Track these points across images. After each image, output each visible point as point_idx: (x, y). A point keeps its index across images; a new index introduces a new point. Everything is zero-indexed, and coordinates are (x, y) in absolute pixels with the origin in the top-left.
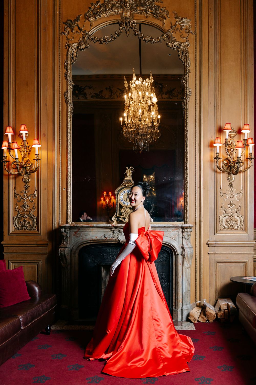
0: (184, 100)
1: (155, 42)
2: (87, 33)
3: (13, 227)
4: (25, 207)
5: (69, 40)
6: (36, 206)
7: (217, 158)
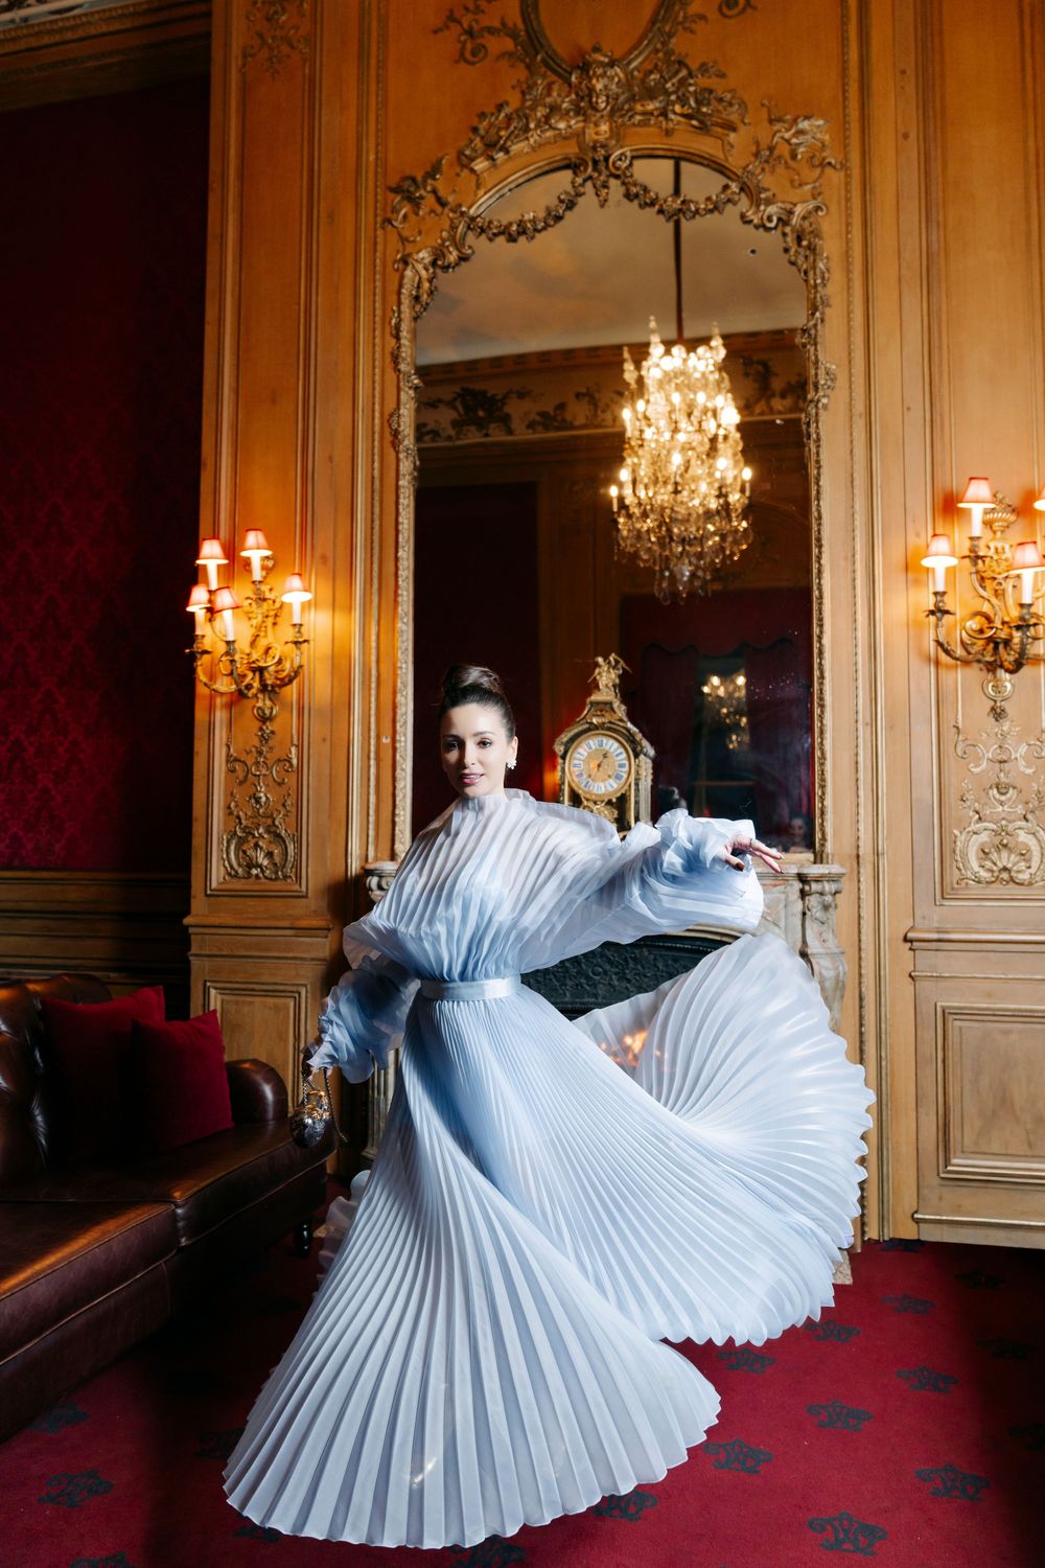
0: (808, 406)
1: (699, 214)
2: (464, 212)
3: (222, 868)
4: (258, 801)
5: (406, 244)
6: (295, 797)
7: (939, 611)
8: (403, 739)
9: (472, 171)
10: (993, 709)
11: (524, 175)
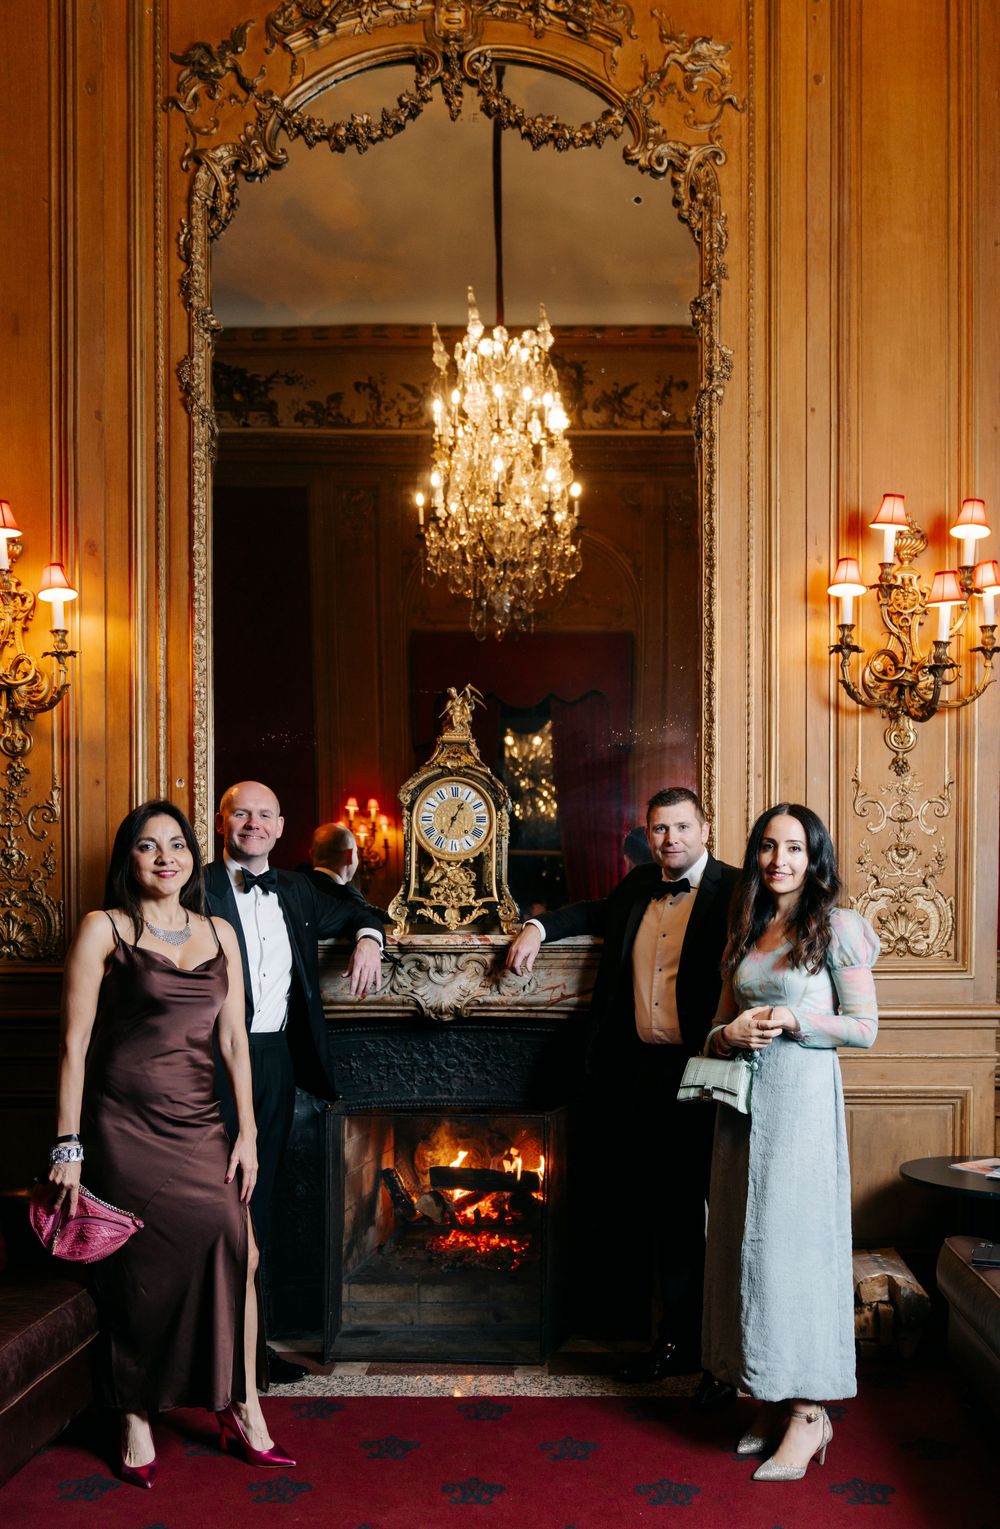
0: (700, 397)
1: (574, 143)
2: (276, 102)
5: (197, 135)
6: (60, 852)
7: (844, 647)
8: (203, 783)
9: (285, 47)
10: (895, 761)
11: (354, 64)
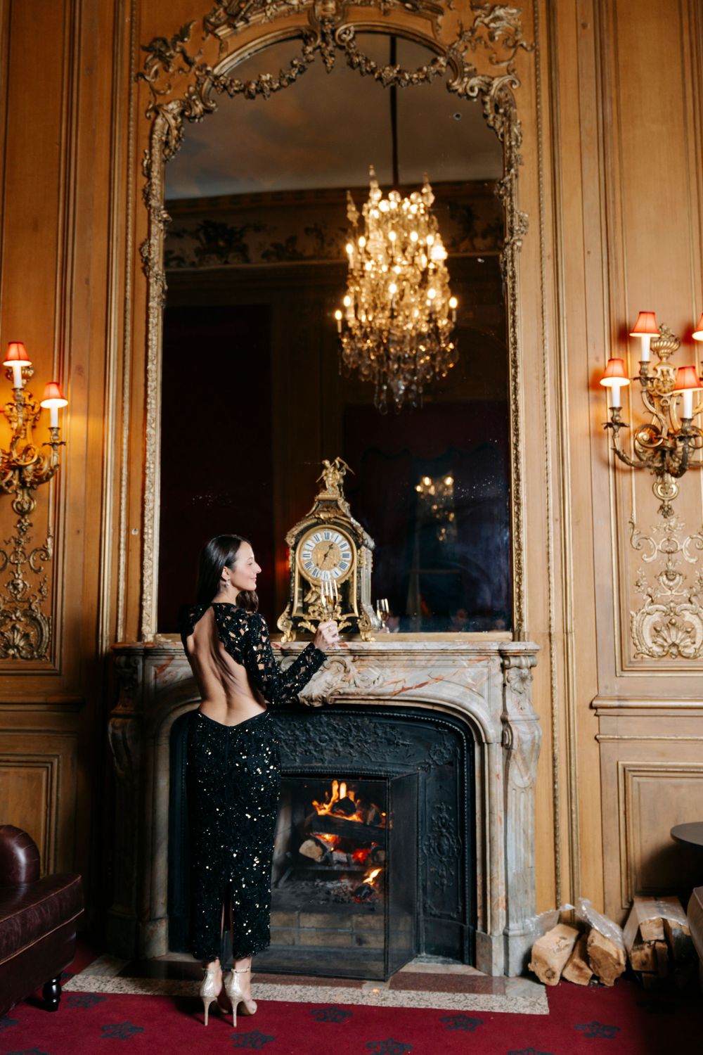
0: (505, 247)
1: (412, 82)
2: (209, 71)
4: (15, 587)
5: (157, 96)
6: (51, 582)
7: (615, 424)
8: (150, 531)
9: (216, 35)
10: (662, 507)
11: (262, 42)
